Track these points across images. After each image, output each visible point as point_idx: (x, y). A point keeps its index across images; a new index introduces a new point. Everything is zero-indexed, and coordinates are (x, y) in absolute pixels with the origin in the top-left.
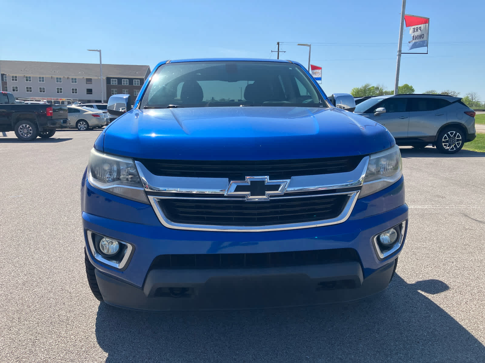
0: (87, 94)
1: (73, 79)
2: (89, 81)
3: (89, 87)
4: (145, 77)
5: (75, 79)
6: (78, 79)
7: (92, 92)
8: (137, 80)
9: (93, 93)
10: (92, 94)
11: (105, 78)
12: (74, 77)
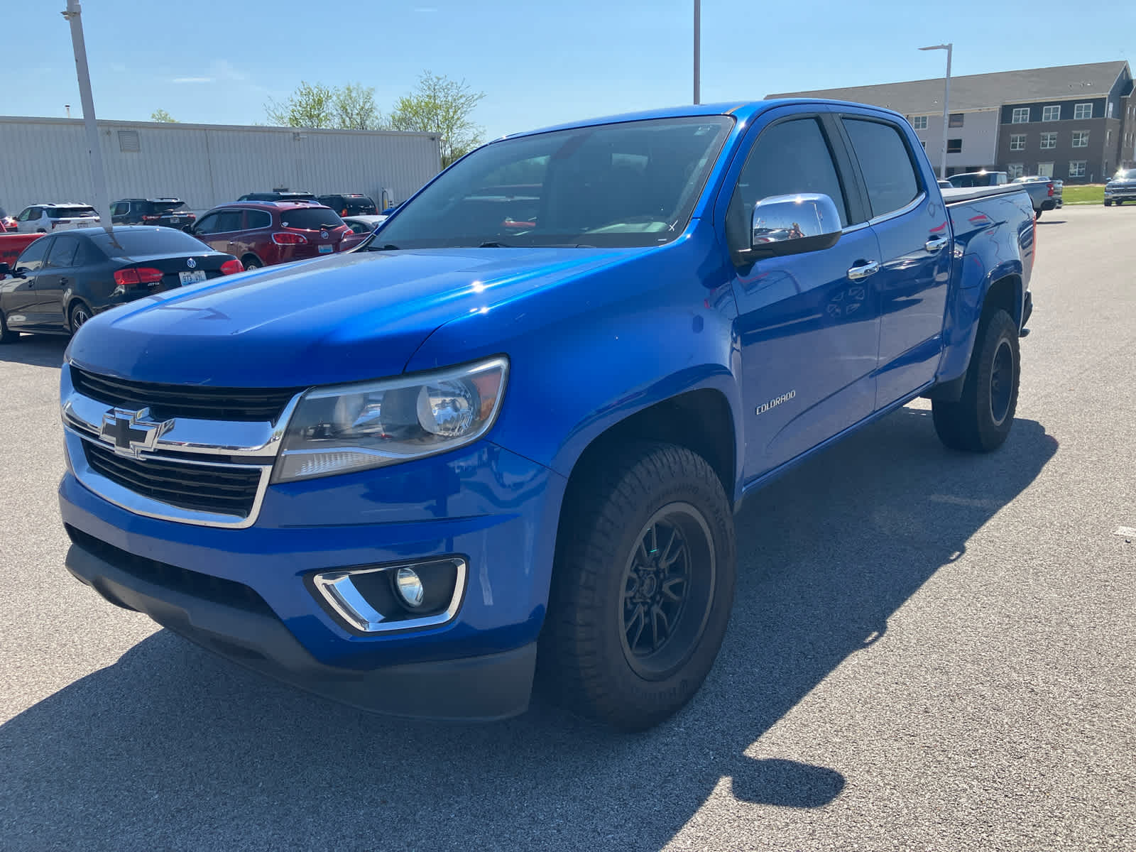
0: (949, 152)
1: (917, 119)
2: (956, 119)
3: (955, 134)
4: (1109, 93)
5: (924, 119)
6: (929, 117)
7: (960, 147)
8: (1084, 105)
9: (962, 151)
10: (959, 151)
11: (997, 108)
12: (920, 115)
